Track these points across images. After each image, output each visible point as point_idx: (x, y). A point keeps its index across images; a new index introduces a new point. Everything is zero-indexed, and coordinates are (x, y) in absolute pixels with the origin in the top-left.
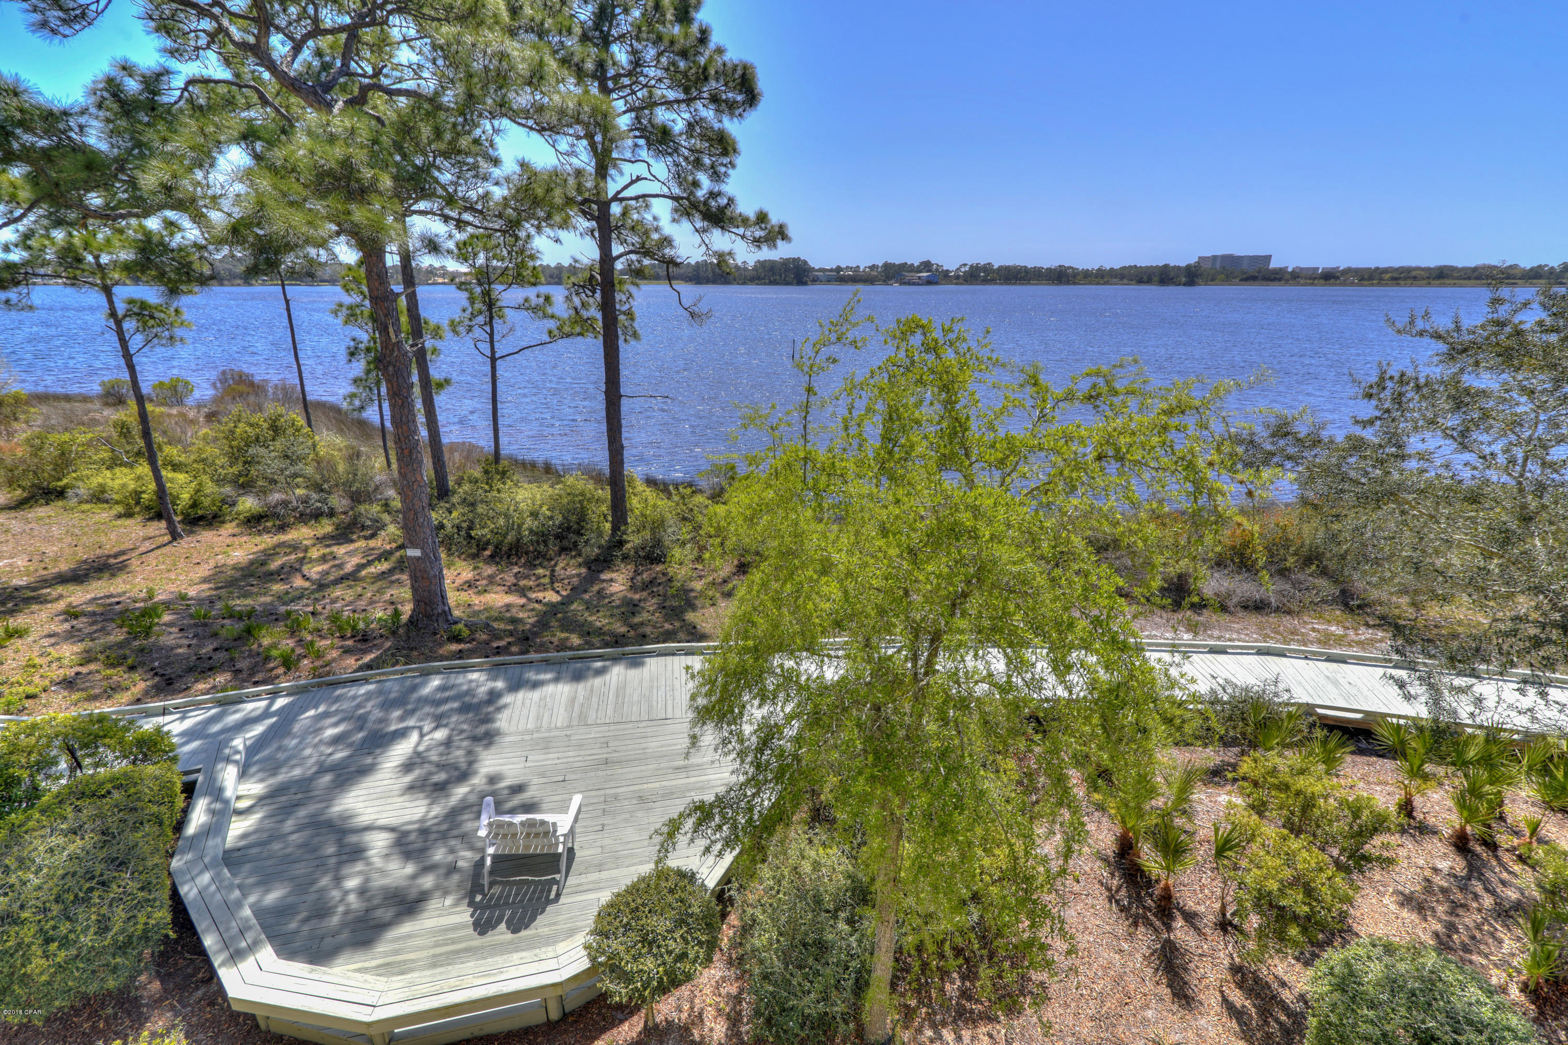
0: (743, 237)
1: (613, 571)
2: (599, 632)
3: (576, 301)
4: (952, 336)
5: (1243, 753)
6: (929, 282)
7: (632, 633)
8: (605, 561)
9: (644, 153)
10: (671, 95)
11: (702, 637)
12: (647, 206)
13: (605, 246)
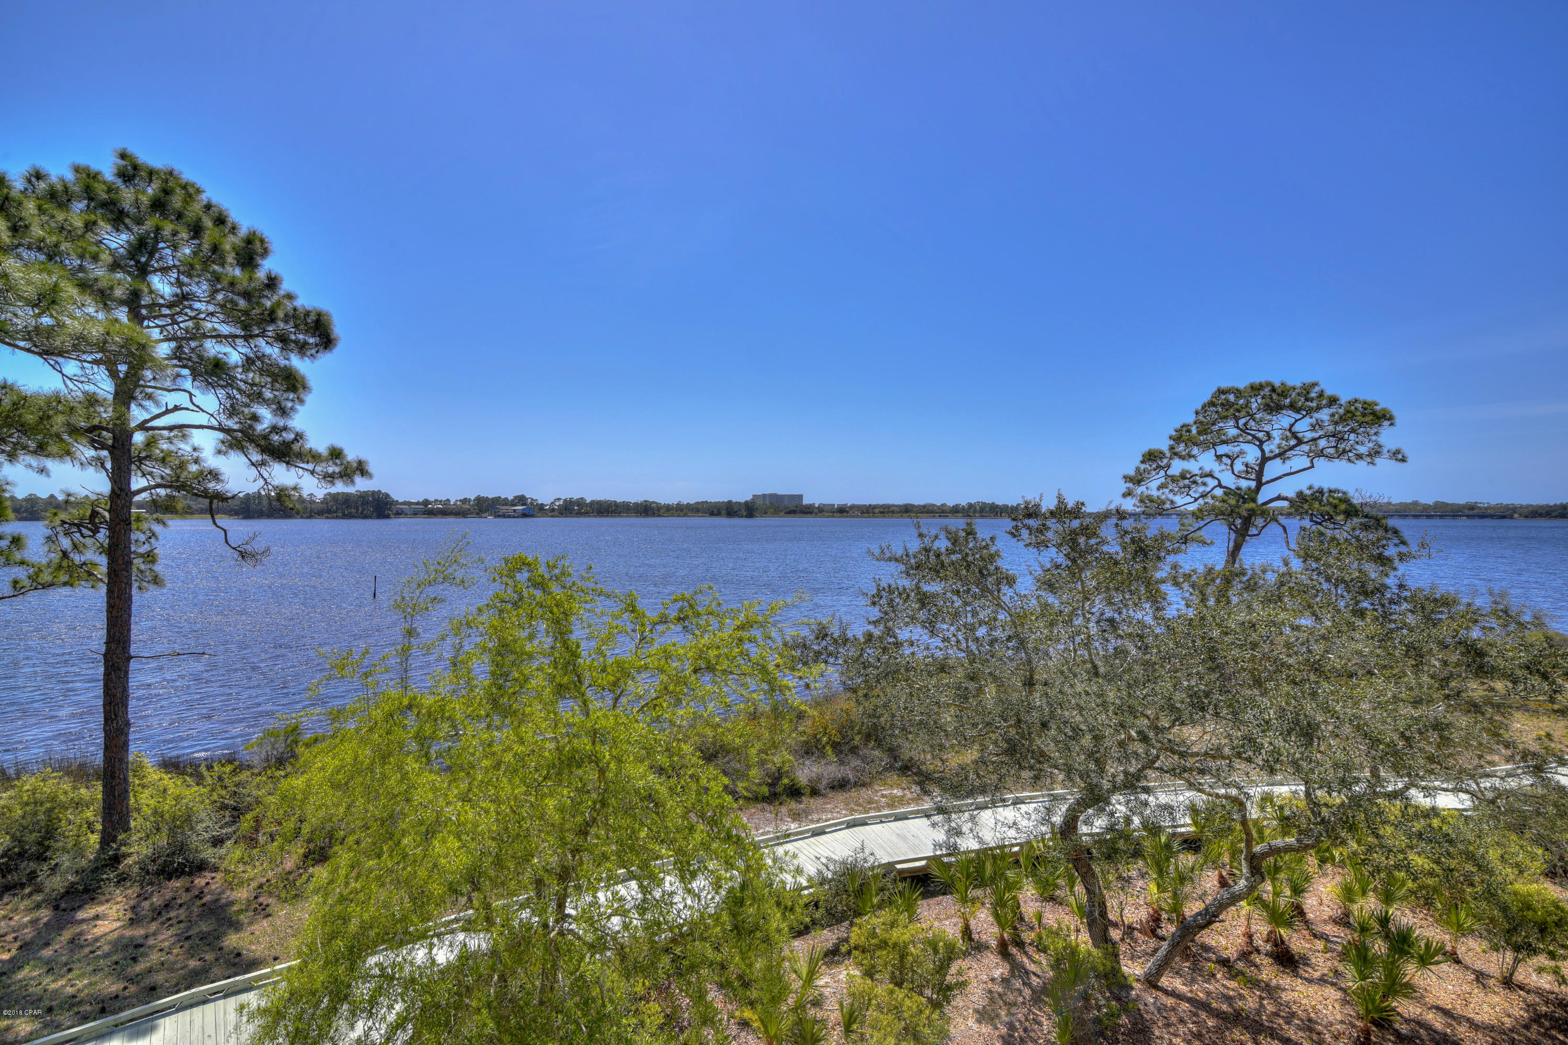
0: (312, 472)
1: (101, 903)
2: (72, 1002)
3: (66, 543)
4: (557, 571)
5: (852, 924)
6: (524, 515)
7: (133, 989)
8: (86, 891)
9: (188, 384)
10: (225, 329)
11: (253, 964)
12: (184, 436)
13: (120, 479)
